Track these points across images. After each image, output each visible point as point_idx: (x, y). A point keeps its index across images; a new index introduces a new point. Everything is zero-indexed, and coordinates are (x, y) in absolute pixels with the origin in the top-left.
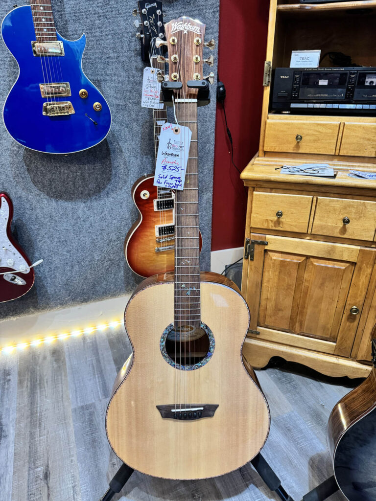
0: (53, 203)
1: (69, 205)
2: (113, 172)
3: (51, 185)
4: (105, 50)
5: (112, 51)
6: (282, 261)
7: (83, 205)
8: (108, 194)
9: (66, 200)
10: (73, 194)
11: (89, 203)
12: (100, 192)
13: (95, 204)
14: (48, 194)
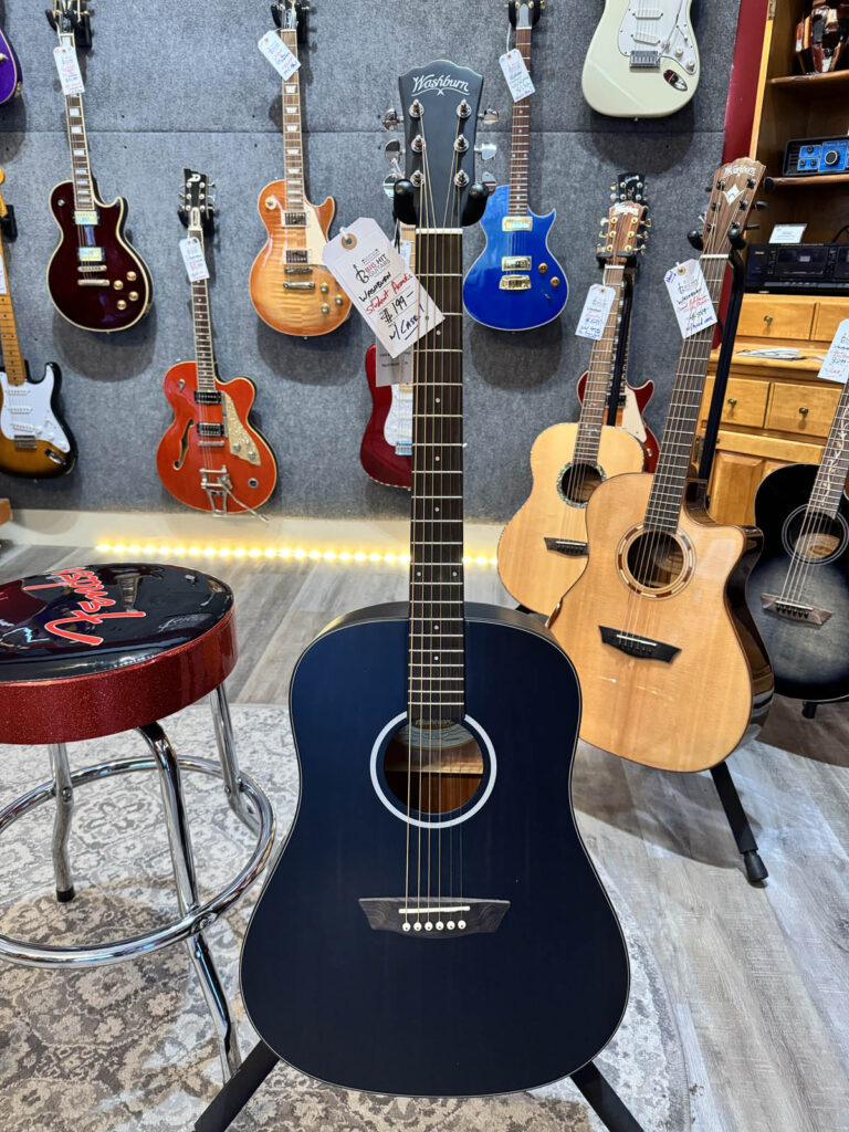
0: (489, 391)
1: (504, 394)
2: (562, 361)
3: (491, 368)
6: (734, 464)
7: (520, 396)
8: (550, 386)
9: (504, 388)
10: (513, 382)
11: (526, 396)
12: (542, 382)
13: (534, 396)
14: (486, 379)
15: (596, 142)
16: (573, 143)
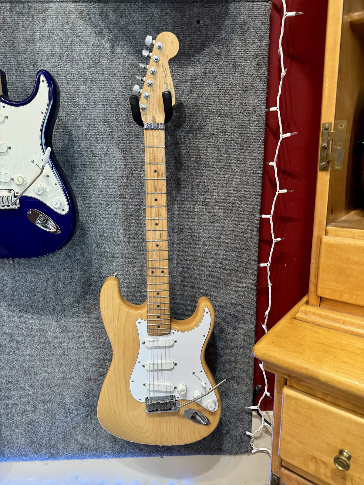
4: (92, 124)
5: (102, 124)
14: (9, 307)
15: (104, 16)
16: (73, 16)
